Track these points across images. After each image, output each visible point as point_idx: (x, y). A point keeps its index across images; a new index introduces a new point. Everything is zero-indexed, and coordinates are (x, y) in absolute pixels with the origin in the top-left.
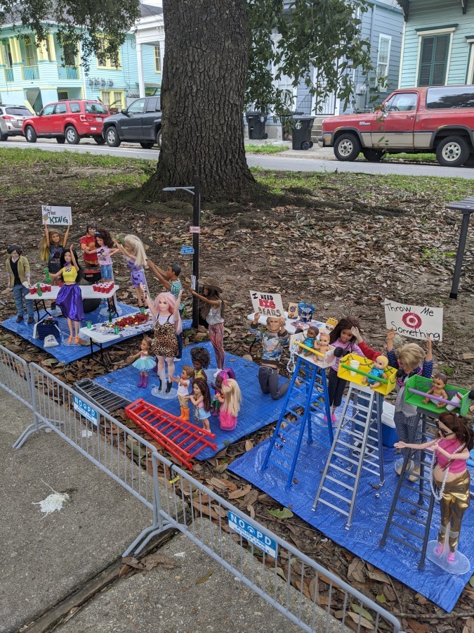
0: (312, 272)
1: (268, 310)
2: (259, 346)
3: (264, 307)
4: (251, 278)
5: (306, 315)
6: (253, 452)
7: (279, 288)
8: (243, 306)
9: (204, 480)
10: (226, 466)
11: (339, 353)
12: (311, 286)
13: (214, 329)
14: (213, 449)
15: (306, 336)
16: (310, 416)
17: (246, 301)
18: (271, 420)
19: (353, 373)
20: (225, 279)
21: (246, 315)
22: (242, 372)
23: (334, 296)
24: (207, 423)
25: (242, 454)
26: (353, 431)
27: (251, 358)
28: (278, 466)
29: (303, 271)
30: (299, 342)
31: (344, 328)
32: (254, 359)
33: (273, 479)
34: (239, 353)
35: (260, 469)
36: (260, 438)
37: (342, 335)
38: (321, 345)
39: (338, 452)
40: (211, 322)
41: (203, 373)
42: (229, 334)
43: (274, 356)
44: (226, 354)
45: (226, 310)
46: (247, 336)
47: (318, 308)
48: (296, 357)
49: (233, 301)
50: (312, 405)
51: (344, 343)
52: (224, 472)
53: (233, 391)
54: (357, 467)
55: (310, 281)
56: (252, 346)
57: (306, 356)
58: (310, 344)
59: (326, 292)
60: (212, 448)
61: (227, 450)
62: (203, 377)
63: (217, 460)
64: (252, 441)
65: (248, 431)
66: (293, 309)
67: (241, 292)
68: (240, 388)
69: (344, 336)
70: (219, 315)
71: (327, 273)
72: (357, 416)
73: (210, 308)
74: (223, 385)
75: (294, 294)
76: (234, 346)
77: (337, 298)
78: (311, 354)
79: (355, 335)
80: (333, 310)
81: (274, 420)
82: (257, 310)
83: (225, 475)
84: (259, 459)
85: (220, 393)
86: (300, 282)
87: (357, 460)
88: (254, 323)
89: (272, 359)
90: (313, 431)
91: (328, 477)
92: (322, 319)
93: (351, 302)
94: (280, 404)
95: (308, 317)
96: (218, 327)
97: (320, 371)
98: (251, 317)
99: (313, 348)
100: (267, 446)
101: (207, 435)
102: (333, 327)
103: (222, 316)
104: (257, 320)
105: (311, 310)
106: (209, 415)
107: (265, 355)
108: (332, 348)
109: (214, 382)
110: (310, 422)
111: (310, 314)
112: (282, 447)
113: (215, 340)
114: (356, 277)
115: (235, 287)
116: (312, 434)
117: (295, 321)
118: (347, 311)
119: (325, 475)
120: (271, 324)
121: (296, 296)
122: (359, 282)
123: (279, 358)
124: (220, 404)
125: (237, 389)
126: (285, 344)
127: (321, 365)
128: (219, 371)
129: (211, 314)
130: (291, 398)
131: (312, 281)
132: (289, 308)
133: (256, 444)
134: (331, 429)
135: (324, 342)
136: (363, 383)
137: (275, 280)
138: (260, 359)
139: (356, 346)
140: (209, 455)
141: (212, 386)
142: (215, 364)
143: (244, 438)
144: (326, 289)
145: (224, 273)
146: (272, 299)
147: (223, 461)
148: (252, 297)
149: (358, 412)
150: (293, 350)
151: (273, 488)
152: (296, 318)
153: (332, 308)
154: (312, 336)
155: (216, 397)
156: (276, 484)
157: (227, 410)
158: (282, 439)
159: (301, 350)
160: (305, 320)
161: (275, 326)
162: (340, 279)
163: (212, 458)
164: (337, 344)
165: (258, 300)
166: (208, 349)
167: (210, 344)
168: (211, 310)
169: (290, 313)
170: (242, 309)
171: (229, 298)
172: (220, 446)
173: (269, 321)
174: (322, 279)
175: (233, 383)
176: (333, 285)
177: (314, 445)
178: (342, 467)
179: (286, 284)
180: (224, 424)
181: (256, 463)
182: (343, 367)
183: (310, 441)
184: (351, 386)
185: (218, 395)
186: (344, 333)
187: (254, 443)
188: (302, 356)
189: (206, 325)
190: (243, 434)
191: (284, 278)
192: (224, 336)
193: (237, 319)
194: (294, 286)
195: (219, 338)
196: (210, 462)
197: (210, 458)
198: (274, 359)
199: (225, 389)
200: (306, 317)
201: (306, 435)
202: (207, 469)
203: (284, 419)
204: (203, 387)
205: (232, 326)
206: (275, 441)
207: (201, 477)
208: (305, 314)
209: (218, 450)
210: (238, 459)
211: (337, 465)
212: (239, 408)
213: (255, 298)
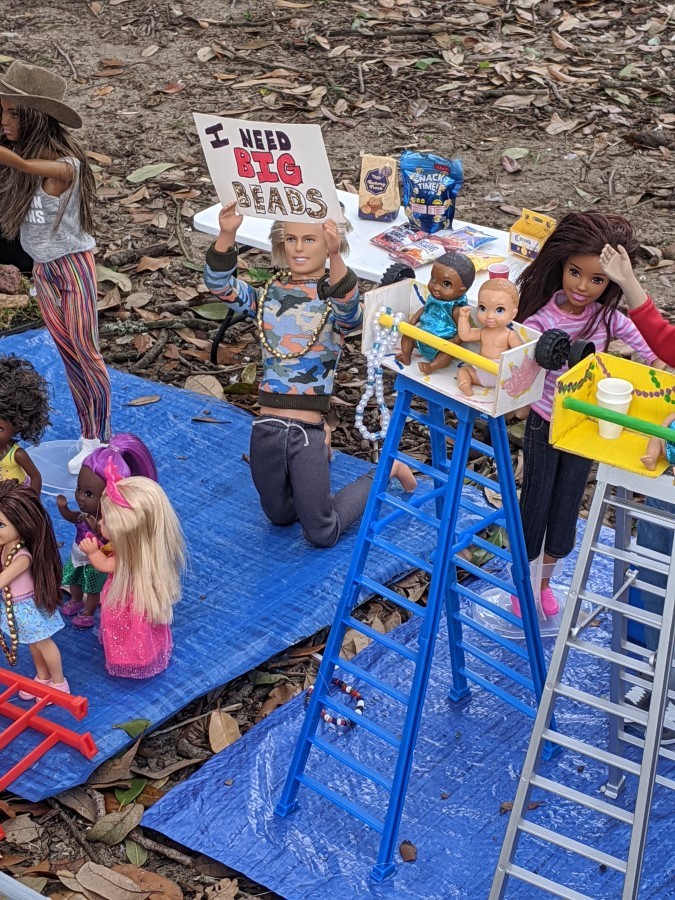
0: (453, 18)
1: (274, 192)
2: (248, 337)
3: (255, 180)
4: (204, 54)
5: (429, 203)
6: (240, 755)
7: (321, 91)
8: (177, 175)
9: (51, 876)
10: (134, 815)
11: (556, 354)
12: (450, 79)
13: (55, 279)
14: (79, 753)
15: (426, 294)
16: (453, 602)
17: (185, 153)
18: (307, 627)
19: (609, 429)
20: (93, 62)
21: (187, 212)
22: (183, 448)
23: (545, 115)
24: (53, 654)
25: (197, 766)
26: (615, 646)
27: (216, 389)
28: (339, 798)
29: (415, 14)
30: (398, 319)
31: (576, 252)
32: (230, 393)
33: (320, 849)
34: (167, 369)
35: (269, 815)
36: (266, 698)
37: (569, 279)
38: (486, 327)
39: (567, 730)
40: (42, 249)
41: (24, 462)
42: (124, 295)
43: (307, 378)
44: (113, 375)
45: (101, 195)
46: (199, 300)
47: (480, 170)
48: (389, 378)
49: (132, 158)
50: (463, 560)
51: (578, 310)
52: (128, 837)
53: (147, 526)
54: (634, 779)
55: (447, 55)
56: (220, 338)
57: (428, 370)
58: (441, 324)
59: (510, 102)
60: (74, 749)
61: (138, 756)
62: (22, 477)
63: (99, 797)
64: (234, 714)
65: (219, 674)
66: (378, 180)
67: (165, 113)
68: (177, 510)
69: (578, 284)
70: (72, 220)
71: (513, 21)
72: (632, 589)
73: (31, 191)
74: (106, 502)
75: (384, 116)
76: (147, 343)
77: (557, 125)
78: (448, 362)
79: (616, 276)
80: (542, 177)
81: (319, 627)
82: (226, 194)
83: (132, 851)
84: (262, 778)
85: (99, 536)
86: (405, 63)
87: (636, 755)
88: (221, 248)
89: (299, 389)
90: (469, 658)
91: (529, 827)
92: (497, 217)
93: (613, 141)
94: (338, 564)
95: (437, 211)
96: (71, 271)
97: (484, 428)
98: (208, 219)
99: (453, 338)
100: (294, 726)
101: (55, 701)
102: (537, 245)
103: (86, 223)
104: (229, 232)
105: (448, 181)
106: (57, 623)
107: (270, 374)
108: (529, 335)
109: (70, 494)
110: (455, 627)
111: (444, 197)
112: (351, 725)
113: (63, 321)
114: (629, 32)
115: (135, 95)
116: (468, 671)
117: (386, 228)
118: (595, 176)
119: (516, 822)
120: (289, 246)
121: (390, 123)
122: (643, 55)
123: (327, 383)
124: (101, 579)
125: (166, 516)
126: (348, 325)
127: (489, 404)
128: (88, 447)
129: (37, 216)
130: (378, 540)
131: (454, 59)
132: (363, 176)
133: (250, 721)
134: (537, 646)
135: (493, 315)
136: (647, 464)
137: (302, 58)
138: (253, 389)
139: (622, 320)
140: (65, 780)
141: (65, 511)
142: (73, 420)
143: (202, 705)
144: (511, 87)
145: (87, 35)
146: (286, 146)
147: (123, 798)
148: (206, 140)
149: (632, 575)
150: (378, 352)
151: (324, 885)
152: (390, 217)
153: (535, 167)
154: (448, 291)
155: (81, 552)
156: (334, 868)
157: (130, 600)
158: (354, 697)
159: (410, 348)
160: (427, 224)
161: (304, 258)
162: (565, 43)
163: (79, 789)
164: (552, 318)
165: (227, 152)
166: (39, 361)
167: (46, 336)
168: (37, 202)
169: (369, 195)
170: (174, 188)
171: (114, 144)
172: (110, 741)
173: (279, 237)
174: (493, 45)
175: (145, 492)
176: (540, 72)
177: (475, 710)
178: (582, 787)
179: (348, 74)
180: (118, 654)
181: (254, 794)
182: (570, 406)
183: (460, 697)
184: (603, 478)
185: (90, 543)
186: (575, 272)
187: (243, 719)
188: (412, 372)
189: (26, 264)
190: (198, 688)
191: (338, 50)
192: (101, 305)
193: (152, 231)
194: (383, 82)
195: (82, 311)
196: (72, 803)
197: (73, 791)
198: (308, 389)
199: (116, 520)
200: (432, 211)
201: (441, 673)
202: (62, 833)
203: (353, 621)
204: (25, 516)
205: (134, 259)
206: (321, 706)
207: (37, 866)
208: (427, 198)
209: (100, 757)
210: (182, 785)
211: (566, 779)
212: (176, 590)
213: (217, 144)
